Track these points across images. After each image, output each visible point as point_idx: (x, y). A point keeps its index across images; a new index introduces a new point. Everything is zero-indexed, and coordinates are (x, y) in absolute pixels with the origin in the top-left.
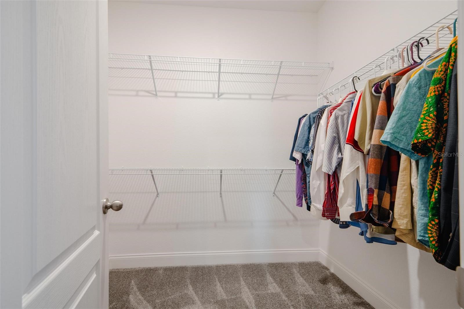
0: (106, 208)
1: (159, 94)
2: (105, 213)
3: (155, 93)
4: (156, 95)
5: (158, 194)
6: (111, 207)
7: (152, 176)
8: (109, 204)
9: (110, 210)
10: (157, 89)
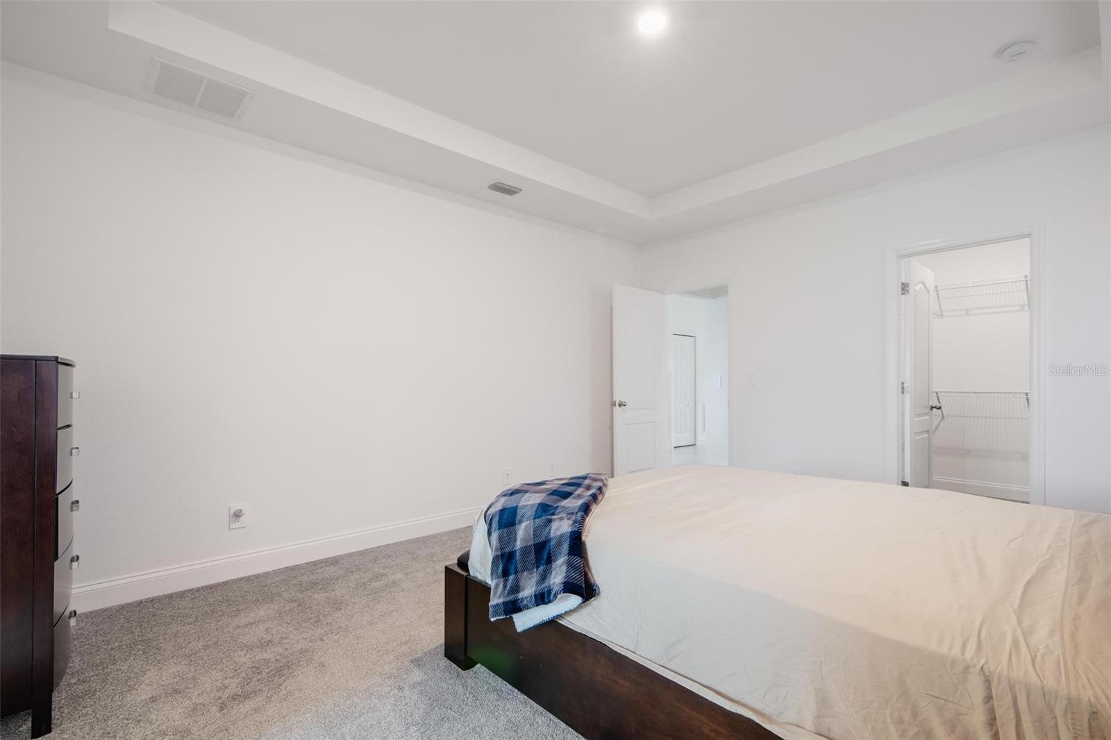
0: (932, 408)
1: (945, 314)
2: (931, 410)
3: (940, 314)
4: (942, 315)
5: (943, 417)
6: (935, 407)
7: (938, 397)
8: (934, 406)
9: (934, 409)
10: (943, 309)
